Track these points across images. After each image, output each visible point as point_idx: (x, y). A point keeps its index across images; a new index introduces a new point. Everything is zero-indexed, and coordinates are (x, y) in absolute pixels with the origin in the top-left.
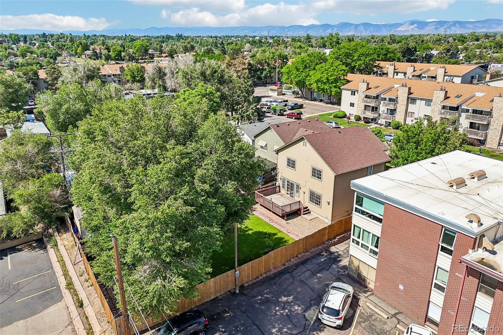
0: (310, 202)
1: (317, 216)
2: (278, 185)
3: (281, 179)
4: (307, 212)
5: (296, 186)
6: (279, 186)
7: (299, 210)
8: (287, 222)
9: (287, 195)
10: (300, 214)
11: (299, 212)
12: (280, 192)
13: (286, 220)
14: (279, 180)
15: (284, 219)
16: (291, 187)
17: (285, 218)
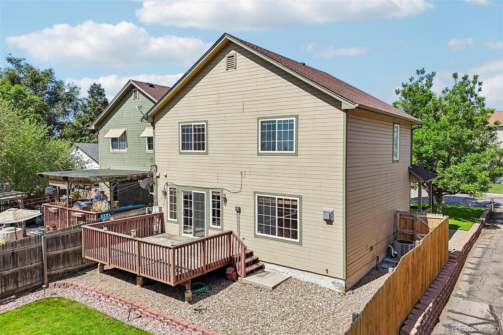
0: (259, 234)
1: (286, 273)
2: (158, 212)
3: (165, 193)
4: (255, 266)
5: (211, 200)
6: (161, 216)
7: (231, 262)
8: (196, 306)
9: (184, 235)
10: (234, 277)
11: (230, 270)
12: (163, 231)
13: (190, 302)
14: (160, 195)
15: (183, 299)
16: (197, 214)
17: (189, 294)
